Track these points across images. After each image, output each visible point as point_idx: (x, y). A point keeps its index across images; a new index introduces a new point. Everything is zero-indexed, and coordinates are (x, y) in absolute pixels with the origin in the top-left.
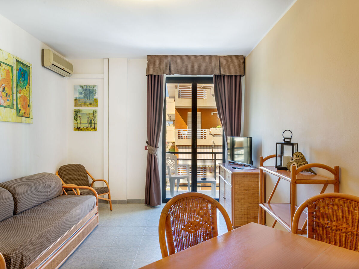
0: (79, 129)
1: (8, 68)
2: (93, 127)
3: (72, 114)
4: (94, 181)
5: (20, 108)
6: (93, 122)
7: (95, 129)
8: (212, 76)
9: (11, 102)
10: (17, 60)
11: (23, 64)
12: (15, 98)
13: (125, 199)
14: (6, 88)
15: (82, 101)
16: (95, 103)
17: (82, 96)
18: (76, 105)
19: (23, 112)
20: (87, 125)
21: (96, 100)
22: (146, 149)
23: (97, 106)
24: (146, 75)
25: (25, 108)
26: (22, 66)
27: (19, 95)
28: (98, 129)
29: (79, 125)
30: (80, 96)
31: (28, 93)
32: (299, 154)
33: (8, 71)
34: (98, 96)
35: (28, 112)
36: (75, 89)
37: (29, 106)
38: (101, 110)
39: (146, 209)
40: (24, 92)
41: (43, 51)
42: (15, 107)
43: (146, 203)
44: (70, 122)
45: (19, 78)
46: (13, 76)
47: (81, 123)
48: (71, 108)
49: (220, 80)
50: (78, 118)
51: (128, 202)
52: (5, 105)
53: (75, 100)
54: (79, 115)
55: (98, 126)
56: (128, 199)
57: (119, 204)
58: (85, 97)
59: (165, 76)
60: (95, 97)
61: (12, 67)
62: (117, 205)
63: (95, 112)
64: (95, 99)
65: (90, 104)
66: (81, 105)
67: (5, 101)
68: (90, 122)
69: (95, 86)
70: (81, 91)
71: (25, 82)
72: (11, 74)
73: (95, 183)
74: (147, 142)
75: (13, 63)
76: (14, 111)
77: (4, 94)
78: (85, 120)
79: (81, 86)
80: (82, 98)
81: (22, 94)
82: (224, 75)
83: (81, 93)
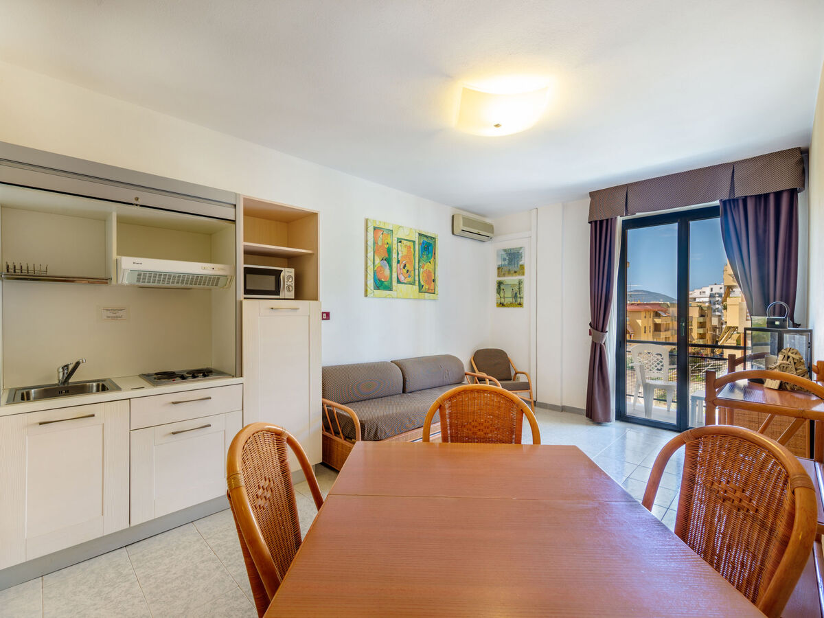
0: (502, 305)
1: (409, 243)
2: (519, 301)
3: (495, 287)
4: (516, 374)
5: (422, 283)
6: (518, 296)
7: (520, 304)
8: (717, 203)
9: (413, 279)
10: (419, 234)
11: (427, 237)
12: (417, 273)
13: (559, 404)
14: (407, 265)
15: (506, 269)
16: (521, 270)
17: (506, 263)
18: (499, 275)
19: (427, 287)
20: (511, 300)
21: (522, 267)
22: (590, 334)
23: (523, 274)
24: (588, 221)
25: (429, 284)
26: (425, 239)
27: (421, 270)
28: (524, 305)
29: (502, 300)
30: (503, 263)
31: (433, 267)
32: (791, 351)
33: (410, 247)
34: (526, 261)
35: (432, 287)
36: (498, 255)
37: (434, 281)
38: (528, 280)
39: (587, 424)
40: (428, 266)
41: (453, 217)
42: (417, 282)
43: (587, 416)
44: (493, 297)
45: (422, 252)
46: (415, 252)
47: (504, 298)
48: (493, 278)
49: (736, 208)
50: (502, 291)
51: (563, 409)
52: (406, 282)
53: (498, 268)
54: (502, 287)
55: (525, 301)
56: (564, 404)
57: (550, 409)
58: (509, 264)
59: (620, 220)
60: (520, 263)
61: (414, 242)
62: (548, 410)
63: (520, 282)
64: (521, 265)
65: (515, 272)
66: (504, 275)
67: (405, 278)
68: (515, 296)
69: (521, 248)
70: (505, 256)
71: (430, 255)
72: (412, 250)
73: (518, 375)
74: (590, 324)
75: (415, 238)
76: (416, 287)
77: (405, 271)
78: (509, 294)
79: (505, 250)
80: (505, 265)
81: (425, 268)
82: (746, 197)
83: (504, 260)
